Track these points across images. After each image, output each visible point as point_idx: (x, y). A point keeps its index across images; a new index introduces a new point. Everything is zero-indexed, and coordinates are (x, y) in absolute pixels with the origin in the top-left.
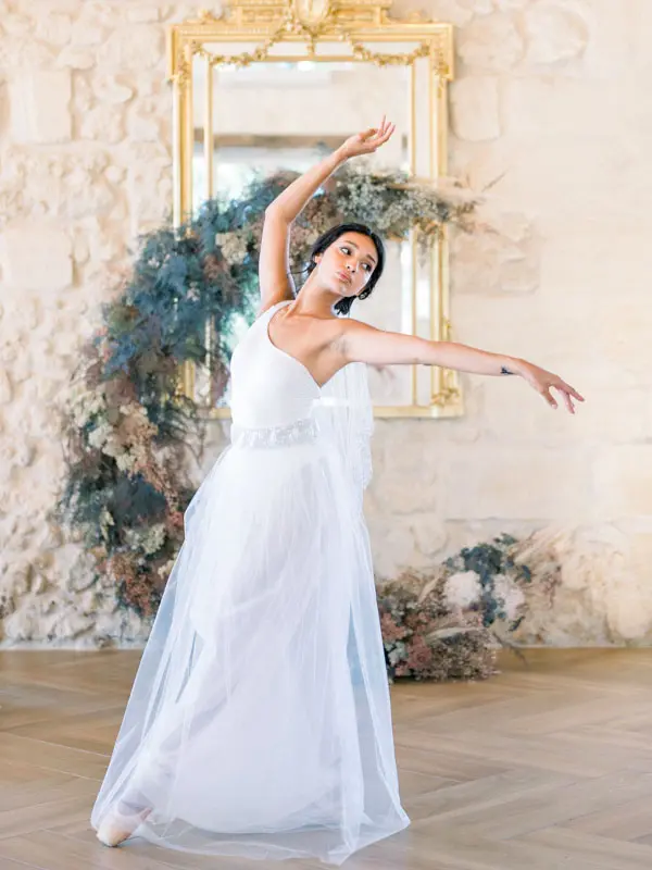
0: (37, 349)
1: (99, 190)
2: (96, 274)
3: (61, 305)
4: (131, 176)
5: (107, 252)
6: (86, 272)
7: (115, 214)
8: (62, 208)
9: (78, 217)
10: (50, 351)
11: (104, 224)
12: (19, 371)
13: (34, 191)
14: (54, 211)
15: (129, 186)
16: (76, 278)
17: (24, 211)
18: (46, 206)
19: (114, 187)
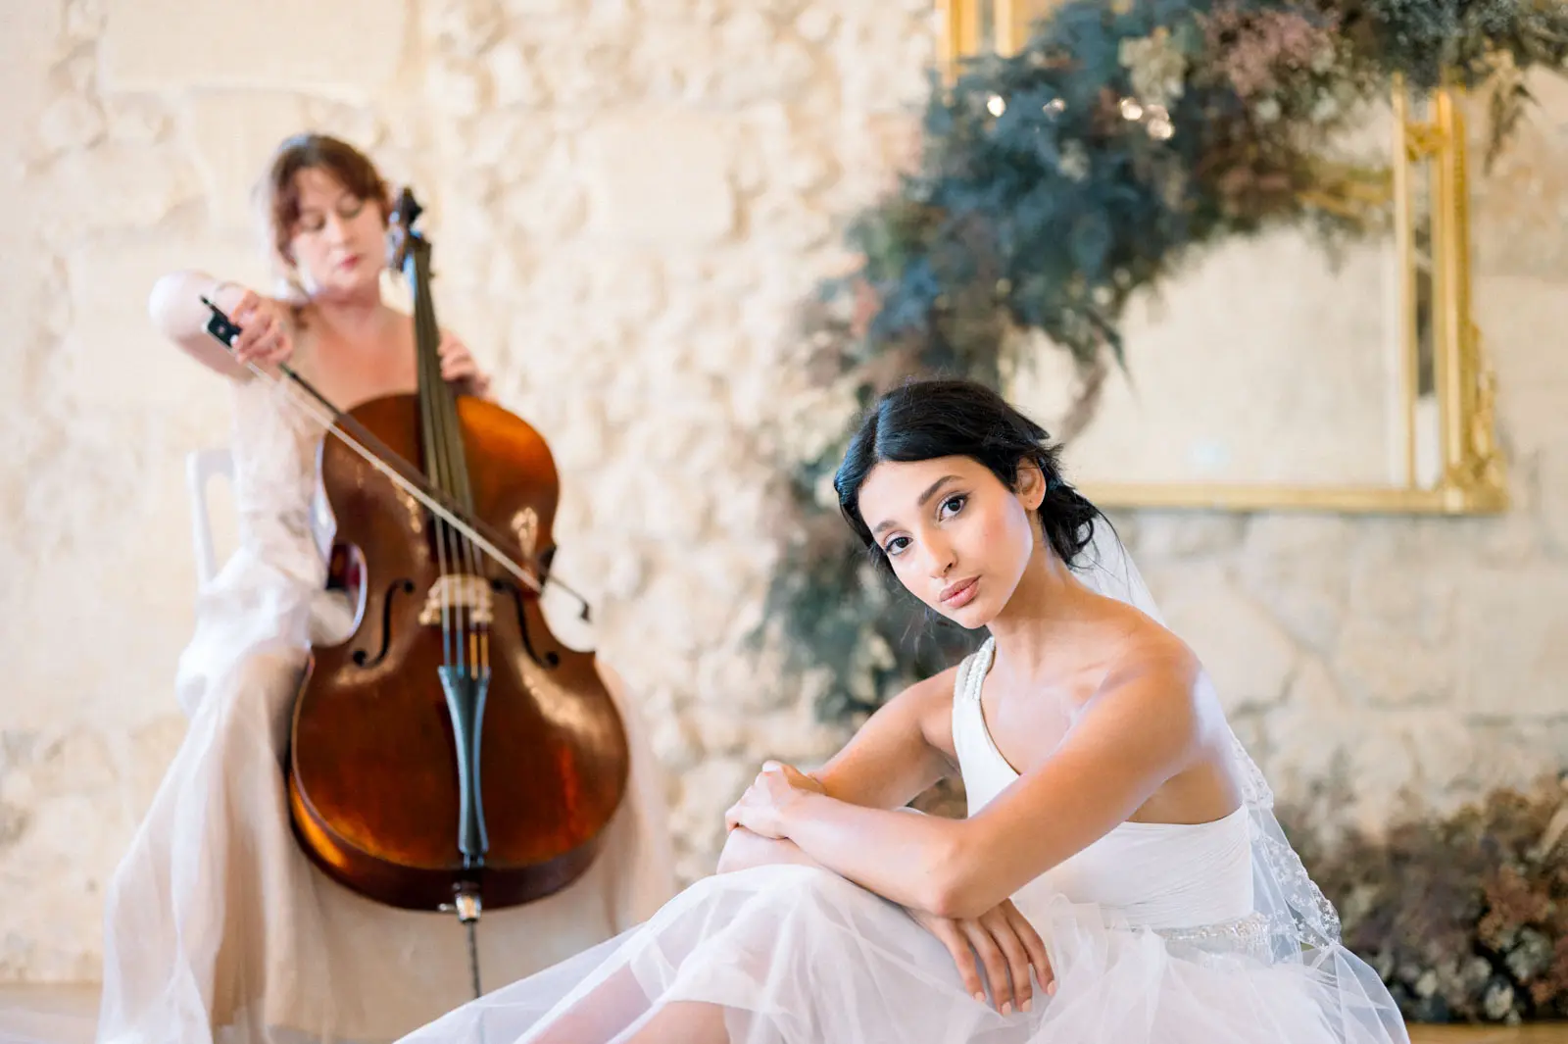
0: (658, 355)
1: (788, 54)
2: (779, 214)
3: (707, 275)
4: (848, 31)
5: (803, 172)
6: (759, 211)
7: (817, 103)
8: (714, 83)
9: (743, 104)
10: (684, 363)
11: (797, 122)
12: (619, 403)
13: (657, 48)
14: (695, 90)
15: (845, 52)
16: (740, 224)
17: (634, 90)
18: (679, 79)
19: (816, 49)
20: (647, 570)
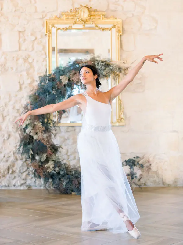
0: (10, 107)
1: (26, 64)
2: (26, 87)
3: (16, 96)
4: (35, 61)
5: (29, 81)
6: (23, 87)
7: (31, 71)
8: (17, 69)
9: (21, 71)
10: (13, 108)
11: (28, 74)
12: (5, 114)
13: (9, 65)
14: (14, 70)
15: (35, 63)
16: (21, 88)
17: (6, 70)
18: (12, 69)
19: (31, 64)
20: (9, 136)
